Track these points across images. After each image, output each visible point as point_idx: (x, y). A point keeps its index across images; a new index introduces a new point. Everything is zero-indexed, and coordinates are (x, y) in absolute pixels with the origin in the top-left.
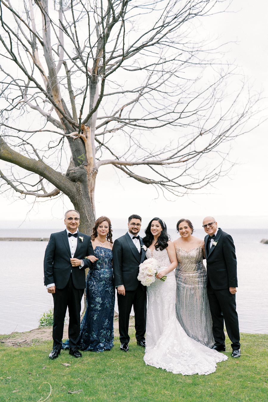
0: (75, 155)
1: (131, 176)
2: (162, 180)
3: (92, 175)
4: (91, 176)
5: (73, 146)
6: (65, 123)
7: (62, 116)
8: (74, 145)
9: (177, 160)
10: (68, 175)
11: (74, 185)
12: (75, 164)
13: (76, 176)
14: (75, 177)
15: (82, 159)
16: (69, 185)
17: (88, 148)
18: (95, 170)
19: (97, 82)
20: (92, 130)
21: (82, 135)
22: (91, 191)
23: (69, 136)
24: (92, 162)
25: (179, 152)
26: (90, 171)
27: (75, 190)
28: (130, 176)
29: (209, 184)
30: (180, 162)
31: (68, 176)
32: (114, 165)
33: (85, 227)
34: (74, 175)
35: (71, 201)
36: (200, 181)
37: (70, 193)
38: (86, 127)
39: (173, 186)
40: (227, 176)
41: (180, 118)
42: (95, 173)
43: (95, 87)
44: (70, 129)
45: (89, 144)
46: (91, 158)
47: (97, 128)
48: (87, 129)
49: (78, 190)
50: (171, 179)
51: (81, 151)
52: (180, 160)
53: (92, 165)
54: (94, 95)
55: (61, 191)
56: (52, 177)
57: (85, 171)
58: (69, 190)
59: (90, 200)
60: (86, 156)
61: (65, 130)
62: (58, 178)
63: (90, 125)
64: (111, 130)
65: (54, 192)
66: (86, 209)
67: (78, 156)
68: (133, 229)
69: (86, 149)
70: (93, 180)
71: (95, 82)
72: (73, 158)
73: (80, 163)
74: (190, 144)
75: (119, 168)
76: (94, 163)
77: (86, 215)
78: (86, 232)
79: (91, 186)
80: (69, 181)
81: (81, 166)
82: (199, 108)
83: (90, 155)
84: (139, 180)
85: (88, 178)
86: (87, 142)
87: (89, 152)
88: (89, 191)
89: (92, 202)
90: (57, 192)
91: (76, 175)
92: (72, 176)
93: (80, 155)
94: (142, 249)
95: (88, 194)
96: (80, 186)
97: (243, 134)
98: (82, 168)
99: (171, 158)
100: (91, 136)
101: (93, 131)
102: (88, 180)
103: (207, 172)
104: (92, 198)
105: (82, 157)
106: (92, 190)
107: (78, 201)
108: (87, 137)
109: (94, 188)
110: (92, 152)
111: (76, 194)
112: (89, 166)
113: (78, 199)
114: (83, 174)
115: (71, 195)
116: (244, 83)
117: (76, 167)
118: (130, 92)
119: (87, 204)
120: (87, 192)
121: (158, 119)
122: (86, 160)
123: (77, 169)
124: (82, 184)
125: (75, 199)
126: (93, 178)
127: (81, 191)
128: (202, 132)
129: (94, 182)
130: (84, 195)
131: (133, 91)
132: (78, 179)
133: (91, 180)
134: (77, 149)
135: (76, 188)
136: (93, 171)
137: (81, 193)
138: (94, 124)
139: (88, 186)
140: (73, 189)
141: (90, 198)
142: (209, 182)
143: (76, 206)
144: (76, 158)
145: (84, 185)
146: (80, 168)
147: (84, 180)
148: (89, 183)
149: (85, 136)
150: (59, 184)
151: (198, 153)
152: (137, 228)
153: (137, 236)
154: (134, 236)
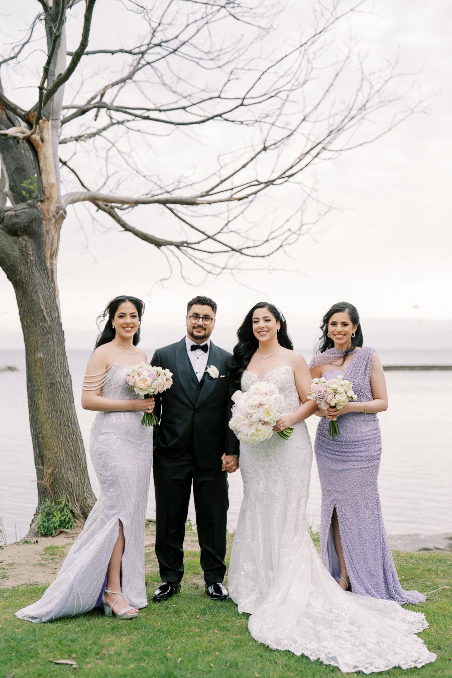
0: (14, 180)
1: (127, 230)
2: (185, 240)
3: (53, 221)
4: (51, 223)
5: (8, 161)
8: (12, 157)
9: (227, 195)
11: (16, 242)
12: (15, 199)
13: (18, 223)
14: (18, 226)
15: (32, 187)
16: (4, 241)
17: (46, 165)
18: (61, 211)
20: (53, 126)
21: (32, 135)
22: (52, 256)
23: (6, 135)
24: (55, 195)
25: (222, 182)
26: (50, 212)
27: (17, 253)
28: (124, 229)
29: (281, 249)
30: (232, 199)
32: (94, 203)
33: (38, 332)
34: (15, 220)
35: (8, 277)
36: (256, 244)
37: (7, 261)
39: (209, 252)
41: (242, 105)
42: (61, 216)
44: (3, 124)
45: (48, 156)
46: (52, 185)
47: (63, 123)
48: (43, 121)
49: (24, 254)
50: (210, 234)
51: (28, 170)
52: (234, 197)
53: (55, 200)
57: (38, 213)
58: (4, 252)
59: (49, 275)
60: (42, 181)
63: (49, 114)
66: (40, 295)
67: (21, 182)
68: (194, 328)
69: (41, 165)
70: (55, 232)
72: (10, 186)
73: (27, 195)
74: (244, 166)
76: (58, 196)
77: (40, 307)
78: (41, 343)
79: (52, 245)
80: (4, 233)
81: (29, 202)
82: (271, 90)
83: (49, 179)
84: (143, 237)
85: (46, 227)
86: (42, 151)
87: (48, 172)
88: (48, 255)
89: (53, 279)
91: (19, 220)
92: (10, 222)
93: (25, 179)
94: (207, 374)
95: (45, 262)
96: (28, 246)
97: (361, 145)
98: (32, 206)
99: (207, 194)
100: (50, 137)
101: (55, 128)
102: (45, 231)
103: (272, 226)
104: (52, 272)
105: (31, 184)
106: (54, 254)
107: (23, 277)
108: (42, 140)
109: (57, 249)
110: (53, 171)
111: (18, 261)
112: (47, 203)
113: (24, 273)
114: (35, 219)
115: (9, 264)
116: (349, 48)
117: (16, 203)
118: (126, 52)
119: (43, 284)
120: (43, 258)
121: (187, 109)
122: (42, 190)
123: (22, 207)
124: (31, 240)
125: (17, 272)
126: (57, 228)
127: (30, 255)
128: (267, 145)
129: (57, 235)
130: (36, 264)
131: (133, 51)
132: (25, 230)
133: (51, 233)
134: (18, 166)
135: (20, 250)
136: (57, 213)
137: (31, 260)
138: (58, 112)
139: (45, 244)
140: (14, 250)
141: (50, 270)
142: (284, 244)
143: (19, 287)
144: (18, 185)
145: (36, 242)
146: (28, 205)
147: (36, 233)
148: (48, 241)
149: (38, 138)
151: (264, 185)
152: (204, 326)
153: (201, 345)
154: (196, 344)
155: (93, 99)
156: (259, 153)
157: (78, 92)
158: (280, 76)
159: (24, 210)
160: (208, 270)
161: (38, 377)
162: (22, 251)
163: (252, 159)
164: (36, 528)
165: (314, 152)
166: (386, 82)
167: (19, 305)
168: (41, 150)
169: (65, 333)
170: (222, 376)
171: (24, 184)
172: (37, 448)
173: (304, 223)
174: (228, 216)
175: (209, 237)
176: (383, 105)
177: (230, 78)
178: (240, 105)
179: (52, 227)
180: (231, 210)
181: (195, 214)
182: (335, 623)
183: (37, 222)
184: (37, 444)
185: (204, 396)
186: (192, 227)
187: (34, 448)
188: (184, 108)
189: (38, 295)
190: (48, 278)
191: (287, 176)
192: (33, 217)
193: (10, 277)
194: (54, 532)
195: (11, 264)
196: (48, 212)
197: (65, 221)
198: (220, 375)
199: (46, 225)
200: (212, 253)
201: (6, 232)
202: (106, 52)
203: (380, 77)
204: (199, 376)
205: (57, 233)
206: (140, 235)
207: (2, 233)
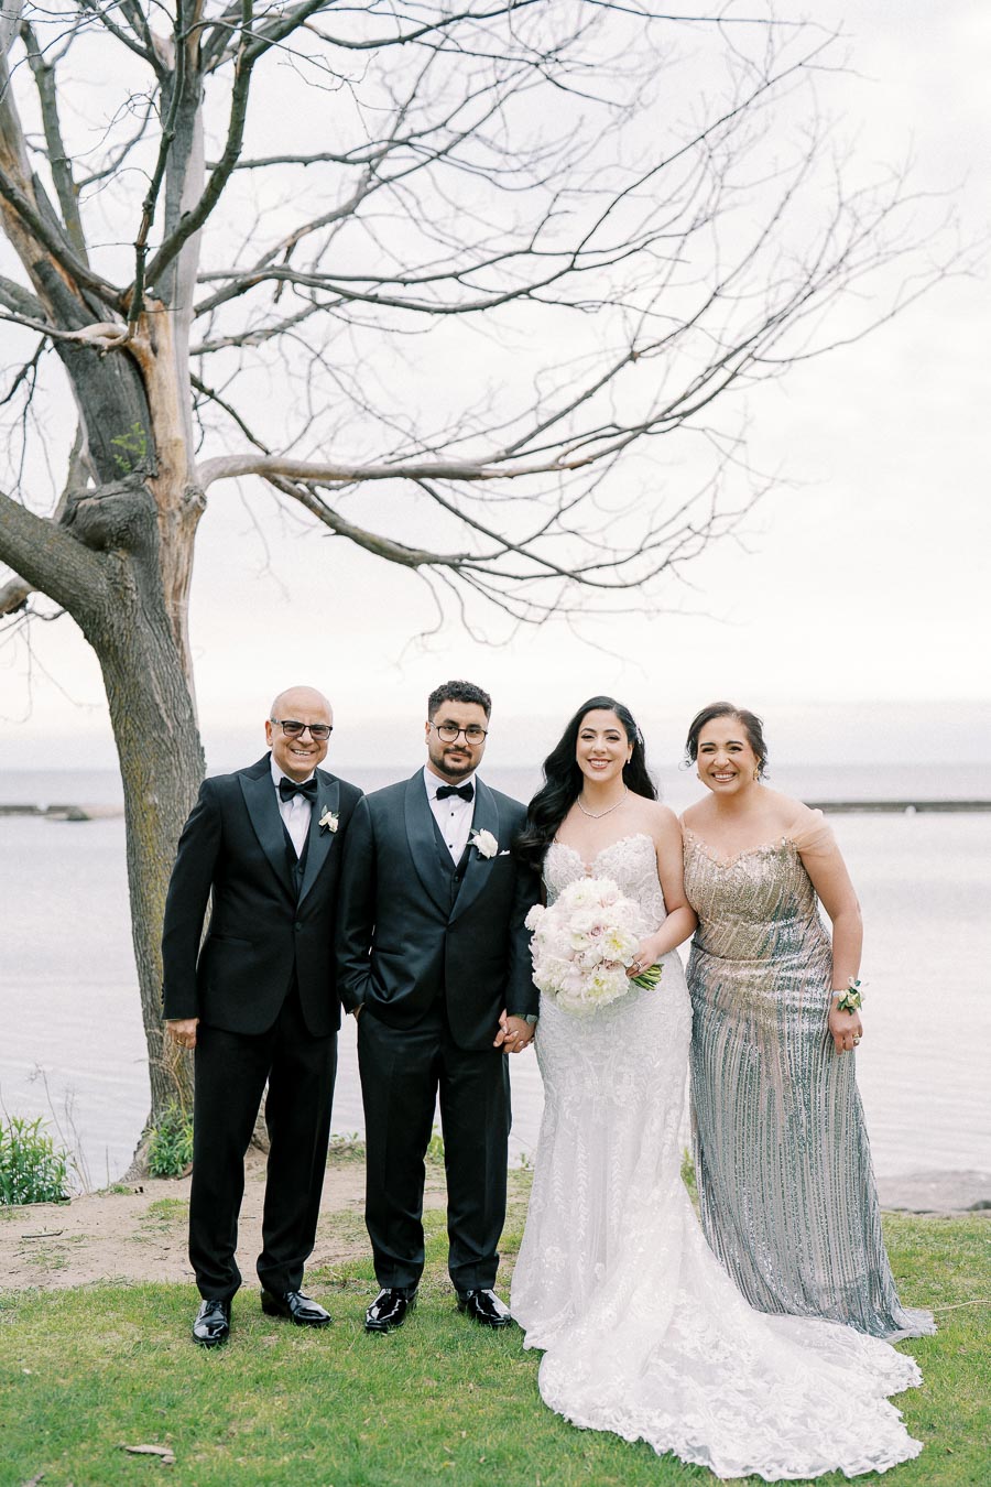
0: (99, 433)
1: (339, 532)
2: (465, 552)
3: (179, 518)
4: (174, 523)
5: (87, 393)
6: (53, 285)
7: (38, 253)
8: (95, 386)
10: (68, 520)
11: (101, 564)
13: (107, 525)
14: (105, 530)
15: (134, 448)
16: (77, 561)
17: (162, 401)
18: (195, 498)
19: (197, 100)
20: (176, 321)
21: (133, 338)
22: (176, 592)
23: (77, 341)
24: (181, 464)
25: (541, 428)
26: (172, 500)
27: (103, 586)
28: (333, 531)
29: (668, 567)
30: (559, 467)
31: (68, 525)
32: (268, 477)
33: (149, 750)
34: (99, 518)
35: (86, 637)
36: (620, 557)
37: (82, 602)
38: (150, 305)
39: (516, 578)
40: (734, 535)
41: (572, 268)
42: (194, 509)
43: (186, 123)
44: (75, 316)
45: (165, 383)
46: (176, 444)
47: (199, 312)
48: (158, 310)
49: (118, 587)
50: (514, 540)
51: (126, 412)
52: (561, 461)
53: (182, 473)
54: (185, 157)
57: (147, 502)
58: (77, 585)
59: (171, 632)
60: (154, 435)
61: (53, 319)
62: (27, 530)
63: (169, 294)
64: (245, 336)
65: (3, 597)
66: (152, 673)
67: (112, 437)
68: (447, 751)
69: (153, 402)
70: (184, 542)
71: (188, 96)
72: (90, 444)
73: (126, 465)
74: (588, 395)
75: (289, 492)
76: (190, 466)
77: (152, 696)
78: (156, 772)
79: (177, 569)
80: (77, 545)
81: (128, 478)
83: (169, 428)
84: (373, 547)
85: (163, 532)
86: (155, 371)
87: (168, 416)
88: (169, 589)
89: (179, 639)
90: (17, 599)
91: (106, 518)
92: (89, 522)
93: (123, 429)
94: (473, 849)
95: (161, 604)
96: (126, 570)
97: (830, 348)
98: (134, 488)
99: (509, 454)
100: (172, 343)
101: (182, 324)
102: (161, 539)
103: (652, 519)
104: (178, 624)
105: (132, 439)
106: (180, 587)
108: (155, 350)
109: (187, 577)
110: (179, 414)
111: (106, 602)
112: (165, 481)
113: (119, 628)
114: (141, 515)
115: (87, 610)
116: (814, 138)
117: (104, 482)
118: (335, 159)
119: (158, 650)
120: (159, 596)
121: (460, 278)
122: (155, 455)
123: (113, 491)
124: (133, 558)
125: (103, 625)
126: (186, 533)
127: (132, 589)
128: (637, 349)
129: (187, 550)
130: (143, 608)
131: (350, 157)
132: (119, 539)
133: (175, 544)
134: (107, 403)
135: (110, 579)
136: (187, 501)
137: (132, 601)
138: (189, 289)
139: (162, 567)
140: (97, 581)
141: (172, 622)
142: (672, 558)
143: (109, 657)
144: (106, 443)
145: (143, 563)
146: (126, 485)
147: (142, 544)
148: (167, 559)
149: (145, 345)
150: (30, 559)
151: (629, 434)
152: (467, 749)
153: (459, 786)
154: (447, 785)
155: (270, 257)
156: (621, 365)
157: (248, 240)
158: (660, 203)
159: (119, 496)
160: (521, 614)
161: (149, 844)
162: (116, 583)
163: (605, 380)
164: (145, 1160)
165: (731, 365)
166: (885, 211)
167: (108, 695)
168: (151, 369)
169: (206, 752)
170: (504, 853)
171: (118, 441)
172: (149, 993)
173: (716, 514)
174: (561, 499)
175: (510, 547)
176: (885, 261)
177: (552, 212)
178: (568, 270)
179: (176, 532)
180: (565, 485)
181: (488, 496)
182: (721, 1372)
183: (145, 521)
184: (148, 985)
185: (466, 896)
186: (475, 525)
187: (143, 992)
188: (456, 276)
189: (149, 674)
190: (170, 637)
191: (675, 414)
192: (135, 510)
193: (90, 637)
194: (180, 1168)
195: (91, 610)
196: (168, 501)
197: (203, 518)
198: (499, 851)
199: (164, 526)
200: (522, 579)
201: (81, 542)
202: (290, 160)
203: (875, 203)
204: (456, 854)
205: (187, 544)
206: (368, 544)
207: (71, 545)
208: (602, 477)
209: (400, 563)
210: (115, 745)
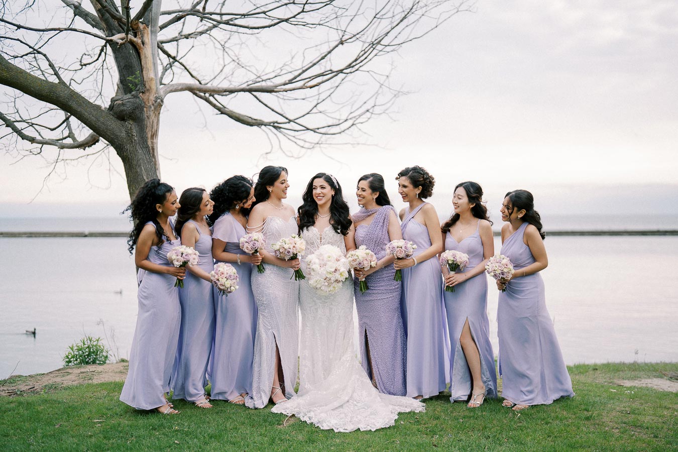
0: (124, 75)
1: (222, 113)
3: (153, 108)
4: (151, 110)
5: (119, 59)
6: (106, 18)
7: (99, 6)
8: (122, 57)
10: (111, 109)
11: (123, 126)
12: (124, 91)
13: (125, 111)
14: (124, 113)
15: (137, 81)
16: (114, 125)
17: (146, 63)
18: (159, 100)
20: (152, 32)
21: (135, 39)
22: (152, 137)
23: (111, 40)
24: (154, 87)
26: (150, 102)
27: (124, 134)
28: (220, 113)
29: (354, 126)
30: (304, 87)
31: (111, 111)
32: (191, 92)
34: (122, 108)
35: (118, 154)
37: (116, 141)
38: (141, 26)
39: (295, 131)
40: (387, 114)
41: (303, 11)
42: (159, 104)
44: (115, 30)
45: (147, 56)
46: (152, 80)
47: (161, 28)
48: (144, 28)
49: (129, 135)
50: (291, 118)
51: (135, 67)
52: (306, 85)
53: (154, 91)
55: (101, 138)
56: (83, 112)
57: (140, 102)
58: (113, 134)
59: (151, 153)
60: (143, 76)
61: (106, 31)
62: (95, 113)
63: (149, 22)
64: (189, 35)
65: (89, 138)
66: (143, 168)
67: (129, 76)
69: (143, 63)
72: (120, 80)
73: (133, 88)
74: (323, 58)
75: (201, 97)
76: (156, 89)
77: (143, 177)
79: (153, 128)
81: (133, 93)
83: (149, 74)
84: (237, 119)
85: (147, 113)
86: (144, 52)
87: (148, 69)
88: (149, 136)
89: (153, 155)
90: (95, 139)
91: (125, 108)
92: (119, 110)
93: (133, 74)
95: (146, 142)
96: (132, 128)
97: (411, 40)
98: (135, 97)
99: (290, 82)
100: (150, 41)
101: (154, 33)
102: (146, 117)
103: (352, 108)
104: (153, 149)
105: (135, 78)
106: (154, 134)
108: (143, 43)
109: (157, 131)
110: (152, 68)
111: (125, 140)
112: (147, 94)
113: (130, 151)
114: (138, 107)
115: (117, 144)
117: (125, 94)
119: (145, 159)
120: (145, 138)
121: (266, 13)
122: (143, 83)
123: (127, 98)
124: (135, 124)
125: (124, 149)
126: (156, 114)
127: (134, 135)
128: (344, 39)
129: (156, 120)
130: (139, 143)
132: (129, 116)
133: (151, 118)
134: (127, 63)
135: (126, 132)
136: (156, 102)
137: (135, 140)
138: (157, 19)
139: (147, 127)
140: (121, 132)
141: (151, 148)
143: (126, 162)
144: (126, 79)
145: (139, 125)
146: (132, 96)
147: (139, 118)
148: (148, 123)
149: (140, 41)
150: (96, 124)
151: (335, 73)
156: (337, 46)
159: (129, 100)
160: (302, 145)
162: (128, 133)
163: (330, 52)
167: (127, 177)
168: (142, 51)
171: (131, 78)
175: (290, 121)
178: (301, 12)
181: (285, 98)
183: (139, 109)
186: (273, 110)
189: (141, 168)
192: (136, 105)
195: (119, 144)
196: (148, 101)
197: (163, 108)
199: (147, 111)
200: (297, 131)
201: (115, 117)
205: (156, 118)
206: (234, 118)
207: (112, 119)
208: (335, 90)
209: (247, 125)
210: (129, 195)
